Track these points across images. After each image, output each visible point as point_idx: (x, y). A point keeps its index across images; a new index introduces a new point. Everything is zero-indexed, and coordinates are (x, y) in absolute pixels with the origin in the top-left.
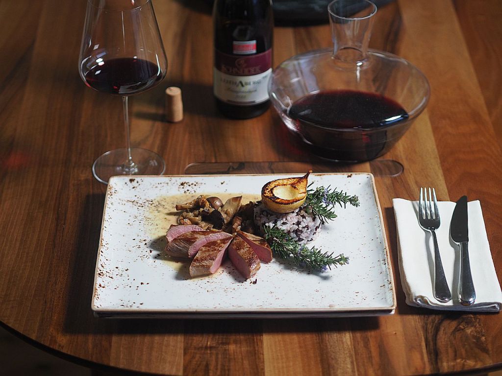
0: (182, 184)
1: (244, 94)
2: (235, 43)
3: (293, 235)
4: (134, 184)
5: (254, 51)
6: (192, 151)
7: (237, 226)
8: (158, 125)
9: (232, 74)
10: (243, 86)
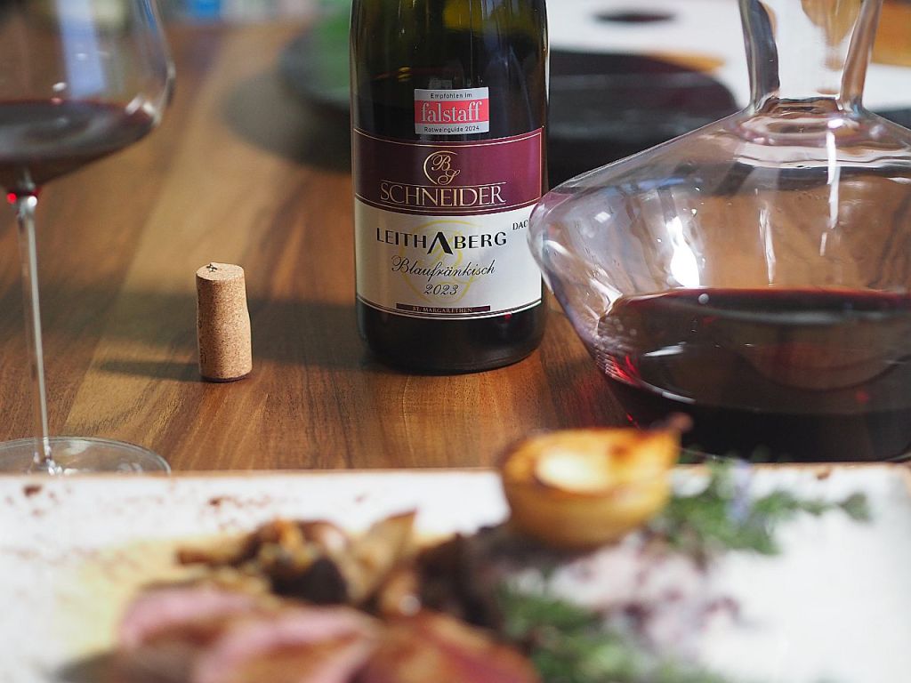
0: (215, 502)
1: (451, 280)
2: (423, 95)
3: (618, 624)
4: (40, 500)
5: (484, 127)
6: (272, 443)
7: (402, 598)
8: (171, 389)
9: (413, 208)
10: (447, 250)
